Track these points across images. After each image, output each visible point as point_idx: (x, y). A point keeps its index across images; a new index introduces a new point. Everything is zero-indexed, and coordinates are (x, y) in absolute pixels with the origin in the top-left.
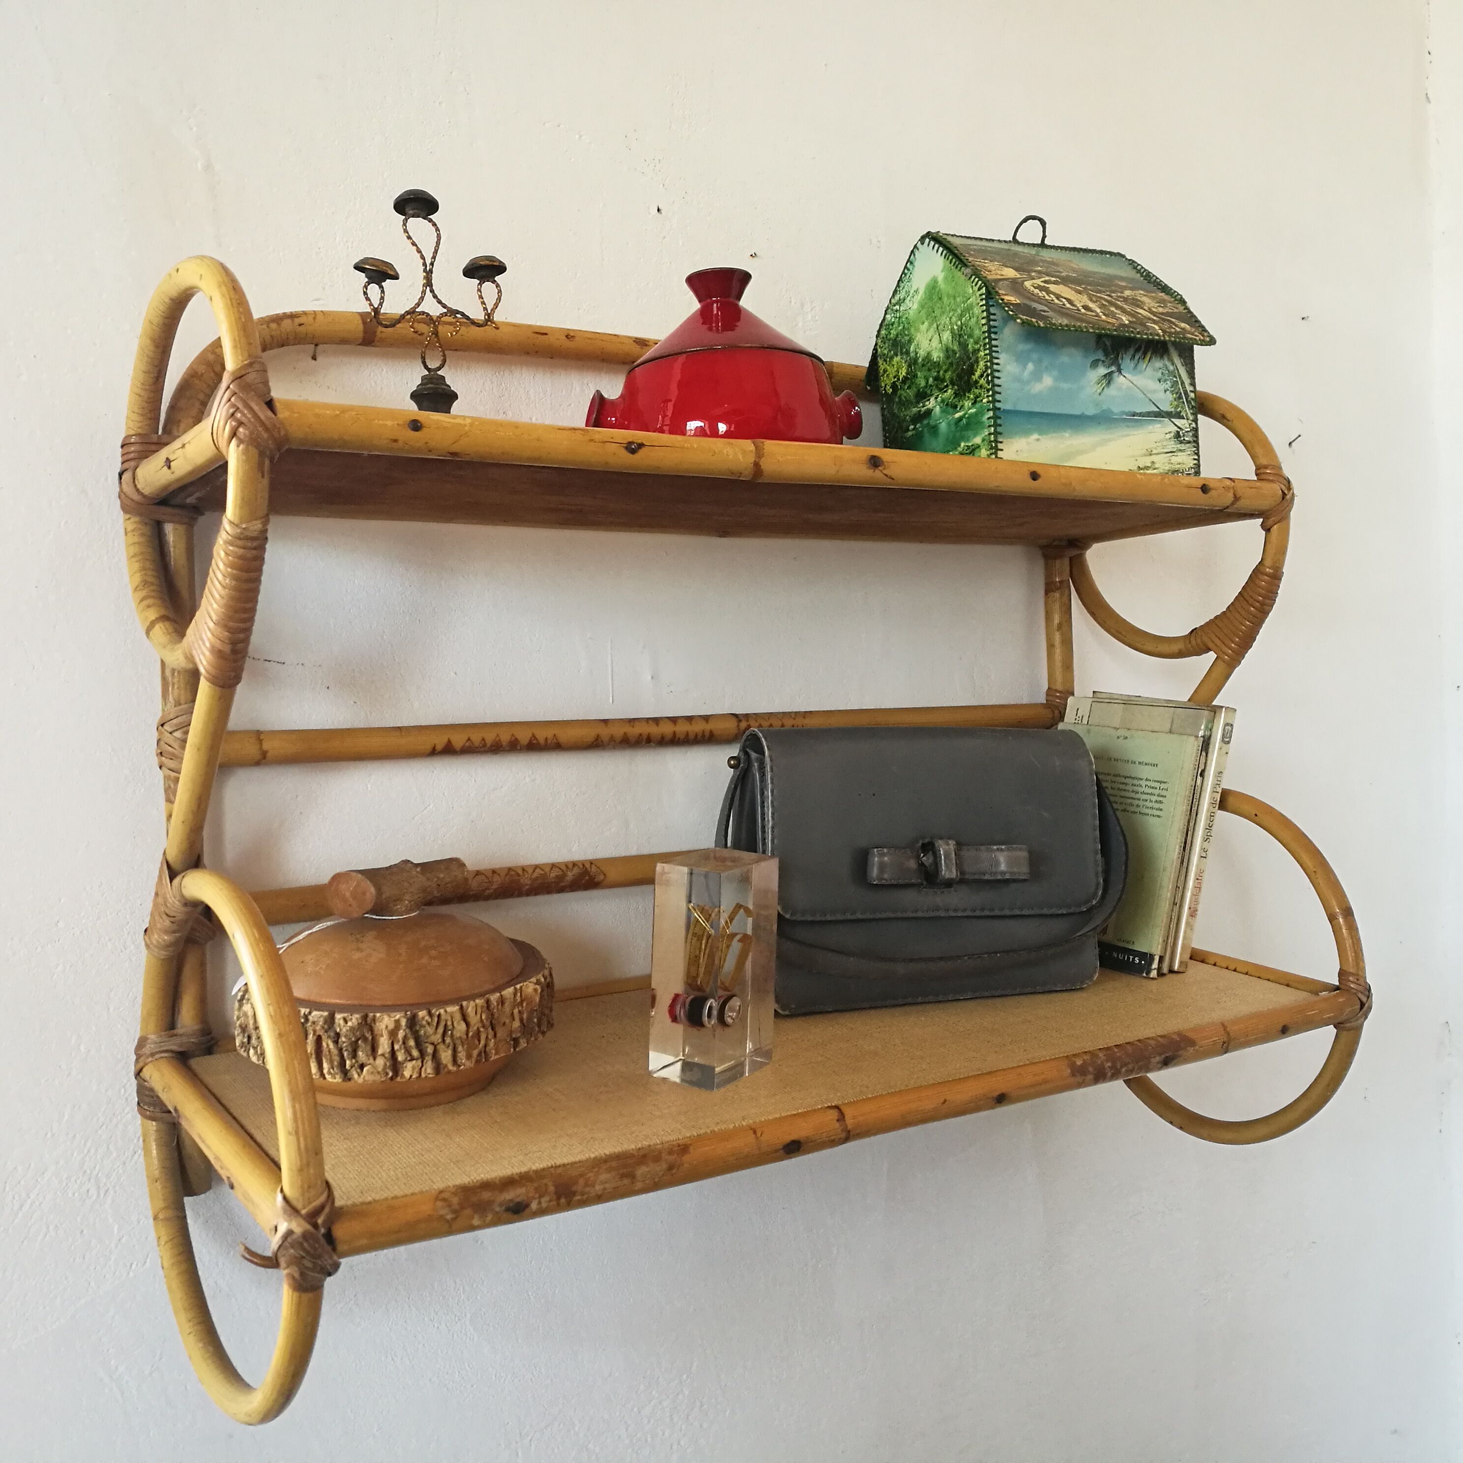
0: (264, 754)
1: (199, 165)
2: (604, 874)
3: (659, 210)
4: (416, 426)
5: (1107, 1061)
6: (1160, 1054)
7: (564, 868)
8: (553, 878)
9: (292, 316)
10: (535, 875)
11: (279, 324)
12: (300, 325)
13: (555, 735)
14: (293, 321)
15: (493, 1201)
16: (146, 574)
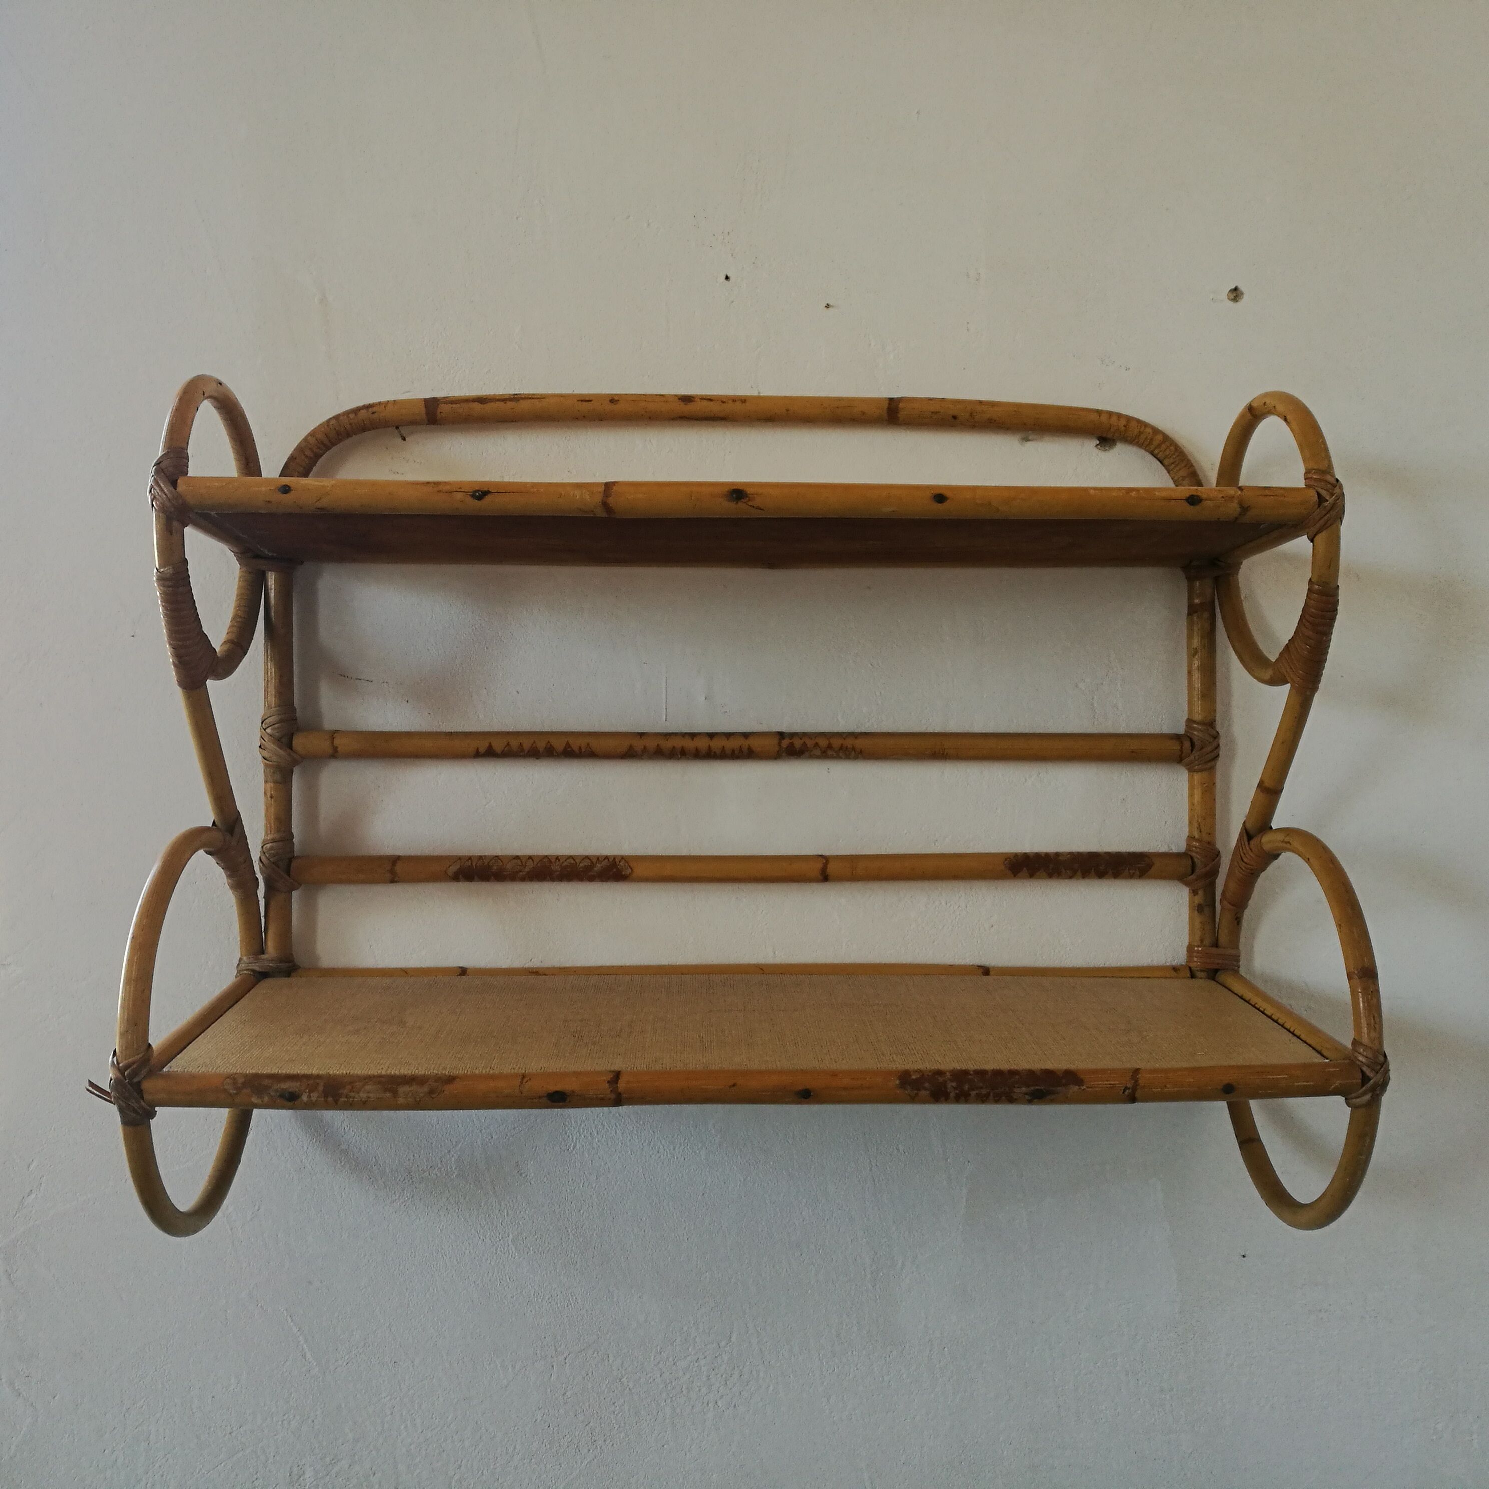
0: (335, 749)
1: (316, 300)
2: (631, 868)
3: (727, 278)
4: (286, 489)
5: (951, 1081)
6: (1028, 1086)
7: (595, 860)
8: (582, 867)
9: (368, 407)
10: (565, 863)
11: (356, 414)
12: (373, 413)
13: (588, 744)
14: (368, 411)
15: (270, 1087)
16: (238, 610)
